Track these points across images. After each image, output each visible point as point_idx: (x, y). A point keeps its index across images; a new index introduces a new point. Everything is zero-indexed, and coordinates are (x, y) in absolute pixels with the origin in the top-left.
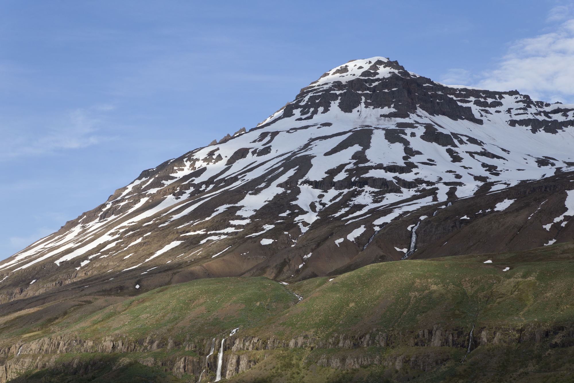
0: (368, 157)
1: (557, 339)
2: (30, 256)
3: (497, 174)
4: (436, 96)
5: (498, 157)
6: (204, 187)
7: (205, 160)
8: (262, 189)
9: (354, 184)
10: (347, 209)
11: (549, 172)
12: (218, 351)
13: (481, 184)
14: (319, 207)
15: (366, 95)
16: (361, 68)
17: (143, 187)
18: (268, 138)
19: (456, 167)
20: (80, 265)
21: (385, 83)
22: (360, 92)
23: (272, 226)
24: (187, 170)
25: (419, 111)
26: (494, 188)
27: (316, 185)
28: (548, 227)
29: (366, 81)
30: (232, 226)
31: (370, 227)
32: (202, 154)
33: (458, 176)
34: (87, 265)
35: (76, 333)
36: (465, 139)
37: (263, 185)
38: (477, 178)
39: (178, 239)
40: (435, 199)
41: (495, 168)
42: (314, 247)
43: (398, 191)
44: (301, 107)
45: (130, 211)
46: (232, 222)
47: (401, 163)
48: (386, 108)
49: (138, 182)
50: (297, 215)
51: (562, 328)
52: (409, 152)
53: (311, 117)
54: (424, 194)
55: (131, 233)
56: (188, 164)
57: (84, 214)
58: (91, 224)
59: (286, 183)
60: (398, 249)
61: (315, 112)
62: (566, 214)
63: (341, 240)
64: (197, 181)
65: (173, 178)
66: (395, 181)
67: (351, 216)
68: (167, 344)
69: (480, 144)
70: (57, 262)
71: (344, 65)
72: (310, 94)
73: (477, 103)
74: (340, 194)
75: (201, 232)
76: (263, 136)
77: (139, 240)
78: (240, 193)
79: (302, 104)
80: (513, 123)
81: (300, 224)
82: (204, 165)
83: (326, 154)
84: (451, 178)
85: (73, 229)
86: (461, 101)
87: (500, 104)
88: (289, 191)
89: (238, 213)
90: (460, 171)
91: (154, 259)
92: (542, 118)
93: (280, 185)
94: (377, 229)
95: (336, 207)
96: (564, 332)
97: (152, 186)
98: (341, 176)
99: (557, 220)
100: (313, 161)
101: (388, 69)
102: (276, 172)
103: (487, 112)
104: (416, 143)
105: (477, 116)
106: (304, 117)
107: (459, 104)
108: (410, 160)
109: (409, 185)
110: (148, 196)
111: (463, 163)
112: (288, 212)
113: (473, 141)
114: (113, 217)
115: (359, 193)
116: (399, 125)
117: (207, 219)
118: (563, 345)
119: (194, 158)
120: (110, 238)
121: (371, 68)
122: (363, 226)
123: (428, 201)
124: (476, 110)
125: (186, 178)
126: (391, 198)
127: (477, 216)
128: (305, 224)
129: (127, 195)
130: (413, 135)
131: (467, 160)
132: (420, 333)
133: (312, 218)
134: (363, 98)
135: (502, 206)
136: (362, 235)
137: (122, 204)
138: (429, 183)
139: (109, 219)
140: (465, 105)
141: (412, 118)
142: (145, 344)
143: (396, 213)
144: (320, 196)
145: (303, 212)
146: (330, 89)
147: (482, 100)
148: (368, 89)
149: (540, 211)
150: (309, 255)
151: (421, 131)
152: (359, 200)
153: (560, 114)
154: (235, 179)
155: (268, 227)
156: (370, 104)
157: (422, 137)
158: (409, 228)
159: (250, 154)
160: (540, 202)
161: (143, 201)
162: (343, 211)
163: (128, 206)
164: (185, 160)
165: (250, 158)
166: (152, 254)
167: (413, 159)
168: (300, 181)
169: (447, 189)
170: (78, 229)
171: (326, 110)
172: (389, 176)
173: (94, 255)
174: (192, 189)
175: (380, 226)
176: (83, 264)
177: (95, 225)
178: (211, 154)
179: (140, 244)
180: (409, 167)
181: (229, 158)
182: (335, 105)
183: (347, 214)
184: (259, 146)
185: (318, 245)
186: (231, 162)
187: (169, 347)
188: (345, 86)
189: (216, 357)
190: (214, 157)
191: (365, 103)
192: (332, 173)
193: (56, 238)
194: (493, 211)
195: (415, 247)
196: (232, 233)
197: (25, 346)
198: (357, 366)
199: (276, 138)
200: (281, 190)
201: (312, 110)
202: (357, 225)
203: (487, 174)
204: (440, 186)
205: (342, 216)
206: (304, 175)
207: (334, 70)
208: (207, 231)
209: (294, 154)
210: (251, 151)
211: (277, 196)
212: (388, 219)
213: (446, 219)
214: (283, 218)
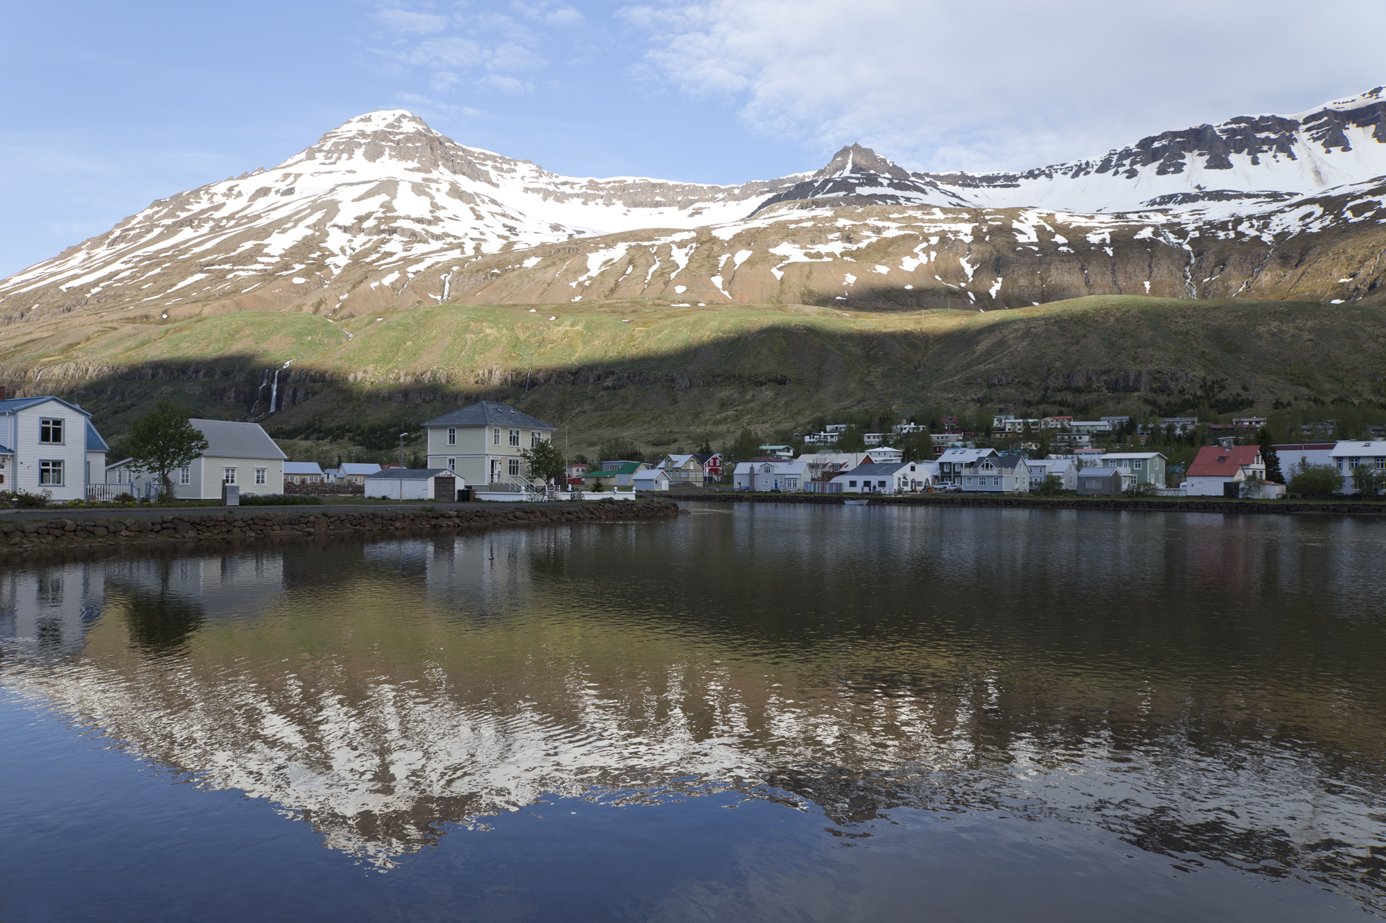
0: (396, 208)
1: (608, 383)
2: (27, 280)
3: (517, 235)
4: (457, 156)
5: (516, 220)
6: (224, 222)
7: (224, 195)
8: (289, 229)
9: (383, 231)
10: (378, 255)
11: (562, 237)
12: (272, 382)
13: (505, 242)
14: (349, 252)
15: (390, 147)
16: (384, 119)
17: (156, 217)
18: (291, 179)
19: (479, 224)
20: (90, 292)
21: (409, 138)
22: (384, 143)
23: (303, 266)
24: (205, 204)
25: (442, 168)
26: (516, 247)
27: (345, 229)
28: (574, 284)
29: (390, 133)
30: (260, 263)
31: (404, 274)
32: (221, 188)
33: (482, 233)
34: (99, 293)
35: (108, 359)
36: (486, 199)
37: (290, 225)
38: (499, 236)
39: (202, 272)
40: (463, 253)
41: (515, 229)
42: (349, 288)
43: (426, 242)
44: (324, 151)
45: (143, 240)
46: (260, 259)
47: (429, 216)
48: (410, 162)
49: (149, 212)
50: (328, 256)
51: (613, 373)
52: (435, 207)
53: (334, 163)
54: (452, 247)
55: (147, 262)
56: (206, 197)
57: (88, 240)
58: (97, 251)
59: (315, 225)
60: (432, 296)
61: (339, 158)
62: (589, 274)
63: (377, 284)
64: (217, 215)
65: (189, 210)
66: (423, 232)
67: (382, 262)
68: (214, 374)
69: (500, 205)
70: (63, 288)
71: (368, 115)
72: (334, 140)
73: (495, 168)
74: (370, 240)
75: (227, 267)
76: (286, 176)
77: (158, 270)
78: (266, 232)
79: (325, 148)
80: (526, 190)
81: (332, 266)
82: (224, 200)
83: (353, 201)
84: (476, 235)
85: (75, 255)
86: (480, 164)
87: (514, 171)
88: (317, 234)
89: (266, 251)
90: (484, 229)
91: (177, 290)
92: (552, 188)
93: (308, 227)
94: (411, 276)
95: (367, 253)
96: (615, 377)
97: (166, 216)
98: (370, 223)
99: (581, 279)
100: (340, 206)
101: (413, 124)
102: (303, 214)
103: (502, 177)
104: (442, 198)
105: (494, 180)
106: (327, 162)
107: (478, 166)
108: (435, 214)
109: (437, 237)
110: (163, 226)
111: (485, 221)
112: (318, 253)
113: (493, 202)
114: (123, 245)
115: (389, 241)
116: (425, 180)
117: (233, 254)
118: (614, 388)
119: (212, 191)
120: (123, 267)
121: (395, 120)
122: (397, 272)
123: (456, 254)
124: (493, 175)
125: (203, 211)
126: (419, 249)
127: (506, 271)
128: (337, 267)
129: (138, 223)
130: (438, 190)
131: (489, 219)
132: (481, 372)
133: (343, 261)
134: (387, 149)
135: (530, 263)
136: (397, 280)
137: (132, 233)
138: (455, 237)
139: (119, 247)
140: (483, 168)
141: (435, 174)
142: (189, 373)
143: (428, 262)
144: (350, 241)
145: (333, 255)
146: (354, 137)
147: (499, 165)
148: (392, 141)
149: (566, 270)
150: (346, 296)
151: (445, 187)
152: (387, 248)
153: (568, 186)
154: (259, 217)
155: (298, 267)
156: (394, 156)
157: (447, 194)
158: (442, 277)
159: (272, 193)
160: (564, 262)
161: (157, 231)
162: (374, 256)
163: (140, 236)
164: (202, 193)
165: (272, 198)
166: (174, 285)
167: (438, 214)
168: (329, 224)
169: (473, 244)
170: (82, 255)
171: (350, 157)
172: (418, 228)
173: (107, 283)
174: (211, 223)
175: (414, 273)
176: (94, 291)
177: (102, 252)
178: (231, 189)
179: (159, 274)
180: (437, 220)
181: (250, 195)
182: (359, 153)
183: (378, 260)
184: (283, 186)
185: (354, 287)
186: (253, 198)
187: (216, 377)
188: (369, 135)
189: (269, 389)
190: (235, 192)
191: (390, 154)
192: (361, 219)
193: (57, 263)
194: (521, 267)
195: (449, 296)
196: (261, 270)
197: (46, 370)
198: (420, 401)
199: (299, 179)
200: (309, 232)
201: (335, 155)
202: (391, 271)
203: (508, 234)
204: (466, 240)
205: (374, 261)
206: (332, 219)
207: (358, 118)
208: (234, 266)
209: (320, 197)
210: (273, 190)
211: (305, 238)
212: (421, 267)
213: (478, 271)
214: (313, 259)
